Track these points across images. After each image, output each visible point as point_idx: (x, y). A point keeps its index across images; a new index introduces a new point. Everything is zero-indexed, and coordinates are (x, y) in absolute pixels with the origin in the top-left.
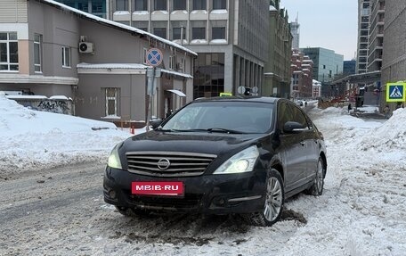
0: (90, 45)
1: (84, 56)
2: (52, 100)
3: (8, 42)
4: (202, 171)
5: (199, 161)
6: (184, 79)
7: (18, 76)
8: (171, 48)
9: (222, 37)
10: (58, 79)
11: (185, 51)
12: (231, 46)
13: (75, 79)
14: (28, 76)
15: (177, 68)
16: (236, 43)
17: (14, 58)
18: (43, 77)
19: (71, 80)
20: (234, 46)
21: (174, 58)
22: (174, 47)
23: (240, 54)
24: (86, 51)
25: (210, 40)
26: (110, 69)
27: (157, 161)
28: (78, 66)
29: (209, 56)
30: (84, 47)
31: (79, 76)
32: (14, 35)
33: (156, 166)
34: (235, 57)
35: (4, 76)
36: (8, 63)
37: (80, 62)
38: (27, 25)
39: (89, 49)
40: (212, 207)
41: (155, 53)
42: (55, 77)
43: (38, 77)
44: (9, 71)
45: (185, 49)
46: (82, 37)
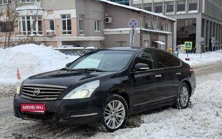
0: (110, 19)
1: (108, 25)
2: (87, 50)
3: (66, 19)
4: (57, 97)
5: (56, 90)
6: (166, 35)
7: (71, 37)
8: (157, 18)
9: (195, 9)
10: (92, 38)
11: (166, 19)
12: (200, 14)
13: (102, 38)
14: (76, 37)
15: (162, 29)
16: (203, 12)
17: (70, 28)
18: (85, 37)
19: (101, 38)
20: (202, 14)
21: (160, 23)
22: (159, 17)
23: (206, 18)
24: (108, 22)
25: (187, 12)
26: (121, 31)
27: (34, 90)
28: (104, 30)
29: (187, 20)
30: (107, 20)
31: (105, 36)
32: (69, 16)
33: (32, 93)
34: (203, 20)
35: (65, 37)
36: (67, 31)
37: (106, 28)
38: (75, 10)
39: (110, 21)
40: (61, 120)
41: (133, 21)
42: (91, 37)
43: (82, 37)
44: (67, 35)
45: (166, 17)
46: (106, 15)
